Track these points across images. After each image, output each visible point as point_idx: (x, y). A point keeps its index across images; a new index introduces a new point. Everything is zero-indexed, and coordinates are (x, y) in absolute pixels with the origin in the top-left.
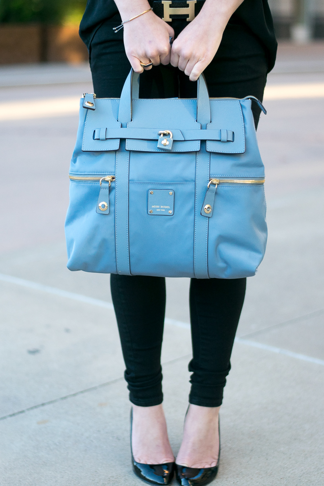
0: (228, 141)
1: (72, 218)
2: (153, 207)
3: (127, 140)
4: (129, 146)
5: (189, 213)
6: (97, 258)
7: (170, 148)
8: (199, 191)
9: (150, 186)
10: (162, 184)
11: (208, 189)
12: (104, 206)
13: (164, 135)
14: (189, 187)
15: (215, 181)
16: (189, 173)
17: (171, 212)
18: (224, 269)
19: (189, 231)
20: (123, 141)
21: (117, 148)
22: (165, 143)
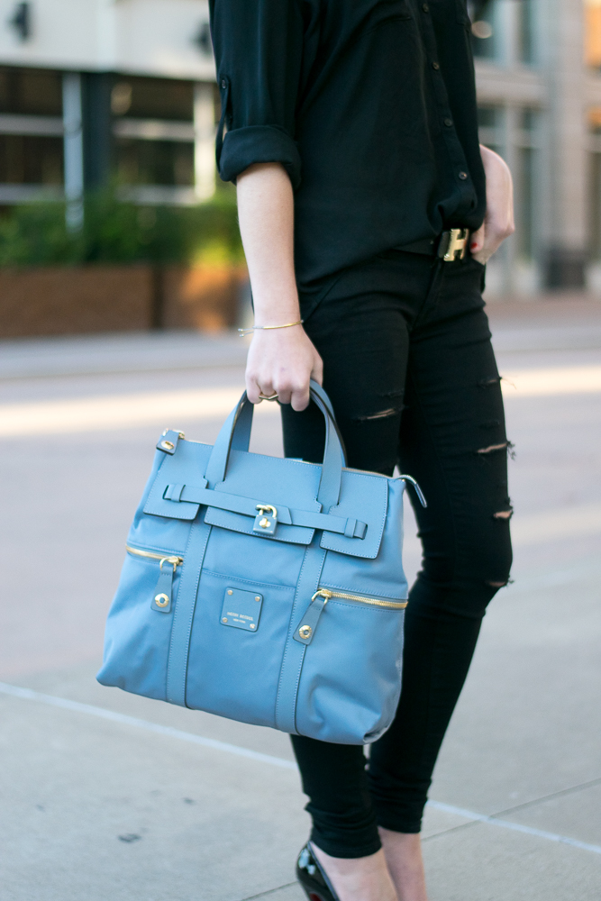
0: (355, 537)
1: (119, 607)
2: (230, 614)
3: (209, 509)
4: (210, 517)
5: (279, 633)
6: (141, 673)
7: (272, 532)
8: (299, 602)
9: (229, 583)
10: (248, 584)
11: (311, 603)
12: (163, 600)
13: (265, 511)
14: (285, 595)
15: (324, 592)
16: (289, 575)
17: (253, 626)
18: (321, 726)
19: (275, 659)
20: (203, 508)
21: (192, 516)
22: (265, 524)
